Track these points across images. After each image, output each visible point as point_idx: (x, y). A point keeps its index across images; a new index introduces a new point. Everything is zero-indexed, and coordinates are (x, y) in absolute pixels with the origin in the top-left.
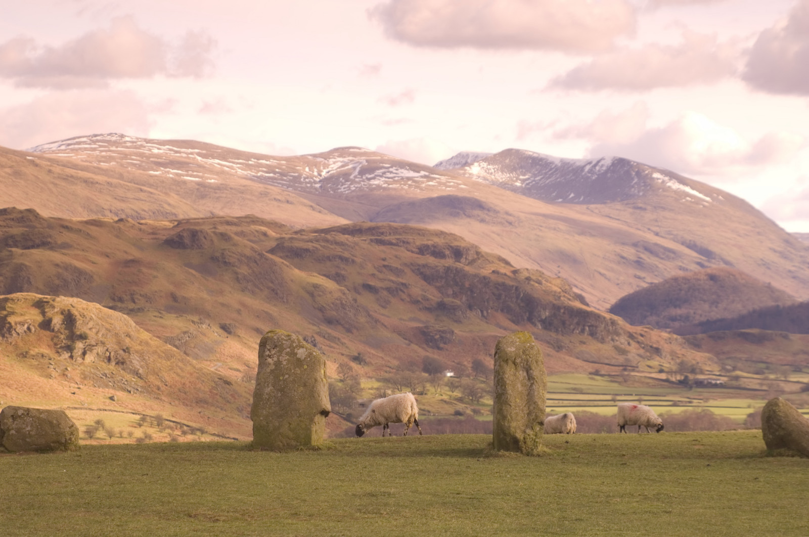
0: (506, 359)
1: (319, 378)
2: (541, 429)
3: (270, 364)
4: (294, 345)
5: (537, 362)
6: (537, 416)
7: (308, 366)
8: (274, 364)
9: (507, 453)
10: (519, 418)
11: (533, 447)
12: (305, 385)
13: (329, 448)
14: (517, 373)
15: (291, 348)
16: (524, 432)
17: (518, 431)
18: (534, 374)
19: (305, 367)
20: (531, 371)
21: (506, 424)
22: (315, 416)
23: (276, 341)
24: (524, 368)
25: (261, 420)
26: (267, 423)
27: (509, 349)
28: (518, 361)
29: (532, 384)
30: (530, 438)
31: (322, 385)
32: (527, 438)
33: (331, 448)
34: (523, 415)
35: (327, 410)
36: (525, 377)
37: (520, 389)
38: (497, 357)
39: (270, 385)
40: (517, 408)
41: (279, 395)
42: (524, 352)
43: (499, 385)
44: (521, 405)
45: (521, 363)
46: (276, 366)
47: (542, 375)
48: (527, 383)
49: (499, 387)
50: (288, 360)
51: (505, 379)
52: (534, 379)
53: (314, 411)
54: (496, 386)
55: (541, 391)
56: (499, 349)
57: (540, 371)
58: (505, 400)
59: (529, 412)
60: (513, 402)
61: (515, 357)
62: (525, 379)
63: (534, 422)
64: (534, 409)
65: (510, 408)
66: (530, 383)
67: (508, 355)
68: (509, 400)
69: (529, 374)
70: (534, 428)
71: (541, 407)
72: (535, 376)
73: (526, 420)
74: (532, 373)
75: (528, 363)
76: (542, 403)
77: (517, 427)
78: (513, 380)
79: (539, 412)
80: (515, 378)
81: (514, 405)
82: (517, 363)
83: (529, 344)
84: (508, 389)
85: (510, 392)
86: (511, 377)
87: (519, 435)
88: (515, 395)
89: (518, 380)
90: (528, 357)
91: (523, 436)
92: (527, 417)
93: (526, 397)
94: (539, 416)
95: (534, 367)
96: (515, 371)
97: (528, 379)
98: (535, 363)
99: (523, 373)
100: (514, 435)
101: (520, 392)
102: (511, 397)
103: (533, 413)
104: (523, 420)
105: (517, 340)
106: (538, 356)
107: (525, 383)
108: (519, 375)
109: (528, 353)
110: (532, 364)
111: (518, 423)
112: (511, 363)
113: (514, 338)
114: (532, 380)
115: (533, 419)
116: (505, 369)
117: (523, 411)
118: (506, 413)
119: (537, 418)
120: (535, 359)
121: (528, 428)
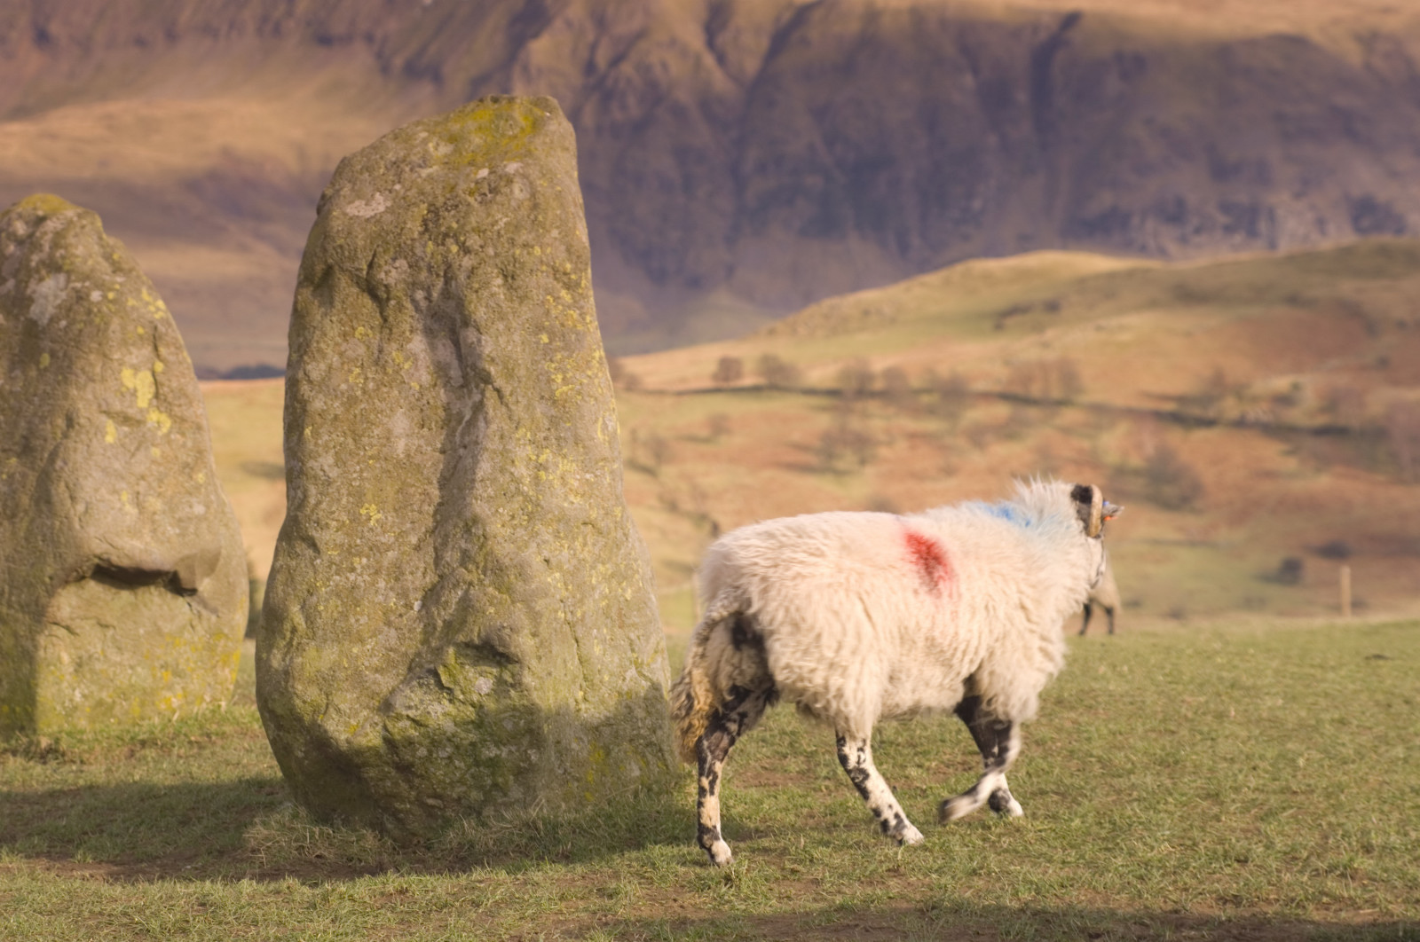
4: (38, 259)
14: (391, 348)
15: (23, 275)
16: (389, 704)
17: (346, 699)
20: (475, 335)
22: (51, 593)
24: (430, 314)
30: (436, 741)
32: (416, 743)
34: (392, 601)
36: (437, 367)
37: (400, 446)
44: (388, 538)
45: (414, 285)
52: (486, 379)
53: (49, 571)
55: (526, 451)
57: (540, 329)
58: (292, 514)
59: (437, 579)
60: (334, 523)
61: (374, 256)
62: (445, 386)
63: (449, 643)
64: (463, 564)
65: (312, 561)
66: (470, 403)
67: (329, 247)
68: (312, 511)
69: (463, 351)
70: (456, 682)
71: (503, 550)
72: (493, 360)
73: (410, 631)
74: (473, 343)
75: (453, 283)
76: (515, 527)
77: (341, 675)
78: (359, 393)
79: (487, 582)
80: (377, 377)
81: (342, 545)
82: (386, 286)
83: (484, 173)
84: (311, 446)
85: (326, 468)
86: (350, 371)
87: (347, 724)
88: (356, 484)
89: (396, 392)
90: (454, 249)
91: (379, 728)
92: (419, 611)
93: (435, 492)
94: (477, 605)
95: (487, 307)
96: (381, 339)
97: (461, 381)
98: (499, 281)
99: (432, 347)
100: (314, 722)
101: (398, 462)
102: (328, 494)
103: (456, 586)
104: (393, 632)
105: (436, 149)
106: (524, 236)
107: (447, 409)
108: (407, 359)
109: (455, 225)
110: (477, 292)
111: (355, 650)
112: (355, 290)
113: (425, 141)
114: (477, 387)
115: (448, 625)
116: (315, 328)
117: (397, 579)
118: (281, 594)
119: (464, 622)
120: (498, 261)
121: (415, 683)
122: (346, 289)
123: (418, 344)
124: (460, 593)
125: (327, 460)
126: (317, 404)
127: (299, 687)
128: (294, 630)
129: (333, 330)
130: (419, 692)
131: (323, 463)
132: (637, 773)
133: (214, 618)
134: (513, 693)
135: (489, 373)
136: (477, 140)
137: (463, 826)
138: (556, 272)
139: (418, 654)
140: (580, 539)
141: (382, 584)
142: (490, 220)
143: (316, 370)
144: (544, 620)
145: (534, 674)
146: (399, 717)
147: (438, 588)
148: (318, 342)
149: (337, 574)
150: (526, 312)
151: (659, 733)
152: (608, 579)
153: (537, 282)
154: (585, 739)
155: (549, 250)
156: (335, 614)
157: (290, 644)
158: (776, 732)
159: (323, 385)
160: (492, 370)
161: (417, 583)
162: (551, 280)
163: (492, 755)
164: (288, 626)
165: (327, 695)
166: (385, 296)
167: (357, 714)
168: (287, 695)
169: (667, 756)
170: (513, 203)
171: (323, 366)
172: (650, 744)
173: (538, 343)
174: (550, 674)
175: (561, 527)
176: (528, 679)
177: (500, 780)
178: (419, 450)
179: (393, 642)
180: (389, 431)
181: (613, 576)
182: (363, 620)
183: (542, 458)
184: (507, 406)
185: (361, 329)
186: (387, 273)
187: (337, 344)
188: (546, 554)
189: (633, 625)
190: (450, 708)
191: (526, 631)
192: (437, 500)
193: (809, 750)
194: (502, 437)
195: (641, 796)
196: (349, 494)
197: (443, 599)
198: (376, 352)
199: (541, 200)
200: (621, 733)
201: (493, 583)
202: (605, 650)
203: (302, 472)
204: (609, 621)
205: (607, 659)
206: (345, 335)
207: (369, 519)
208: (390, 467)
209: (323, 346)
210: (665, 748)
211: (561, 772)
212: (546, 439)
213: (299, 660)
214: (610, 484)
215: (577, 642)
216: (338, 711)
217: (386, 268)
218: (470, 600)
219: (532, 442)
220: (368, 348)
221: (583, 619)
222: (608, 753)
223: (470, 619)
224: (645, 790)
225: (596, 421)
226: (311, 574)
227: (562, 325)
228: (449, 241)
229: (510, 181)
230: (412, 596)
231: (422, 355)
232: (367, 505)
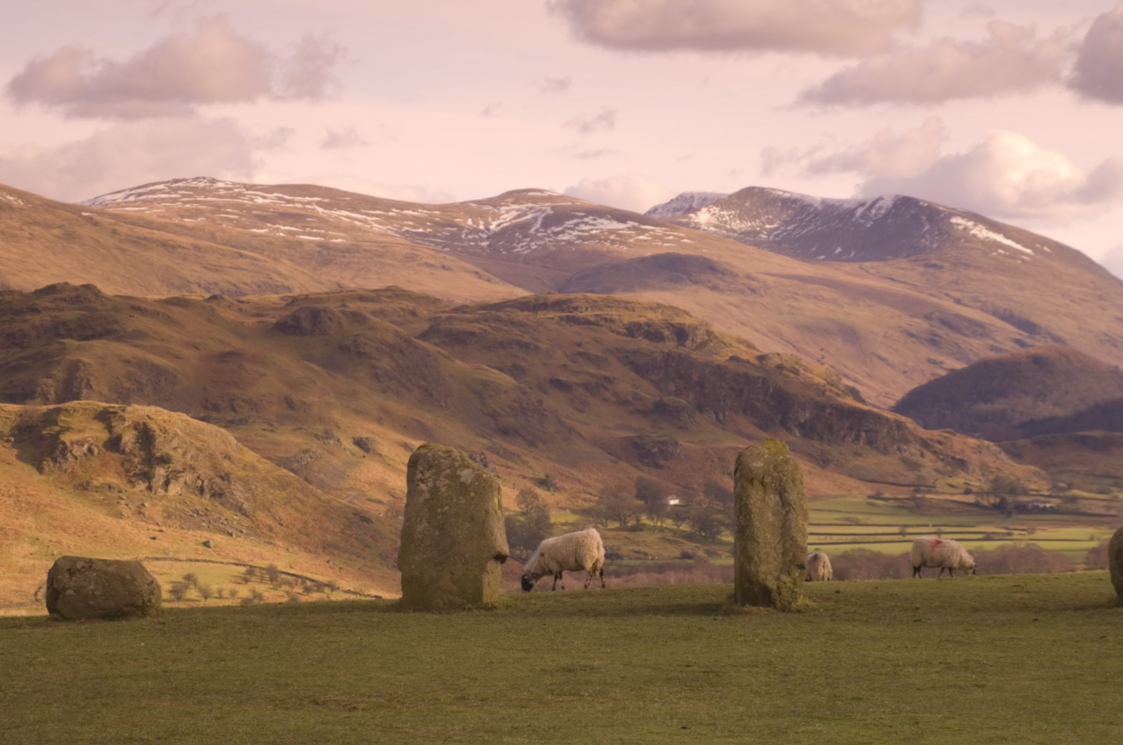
0: (750, 478)
1: (491, 510)
2: (801, 574)
3: (423, 491)
4: (457, 464)
5: (793, 482)
6: (795, 557)
7: (475, 493)
8: (429, 491)
9: (754, 609)
10: (770, 559)
11: (791, 600)
12: (472, 520)
13: (507, 607)
14: (766, 497)
15: (452, 469)
16: (778, 579)
17: (770, 578)
18: (791, 498)
19: (472, 494)
20: (786, 495)
21: (753, 569)
22: (486, 562)
23: (431, 459)
24: (776, 490)
25: (413, 569)
26: (421, 573)
27: (755, 464)
28: (768, 480)
29: (788, 512)
30: (786, 588)
31: (495, 519)
32: (782, 588)
33: (510, 607)
34: (775, 555)
35: (503, 554)
36: (777, 502)
37: (771, 520)
38: (738, 475)
39: (424, 521)
40: (768, 546)
41: (437, 533)
42: (775, 468)
43: (741, 514)
44: (772, 541)
46: (431, 494)
47: (801, 499)
48: (781, 511)
49: (741, 517)
50: (448, 485)
51: (750, 506)
52: (790, 505)
53: (486, 556)
54: (738, 517)
55: (800, 522)
56: (740, 465)
57: (799, 494)
125: (758, 523)
160: (792, 503)
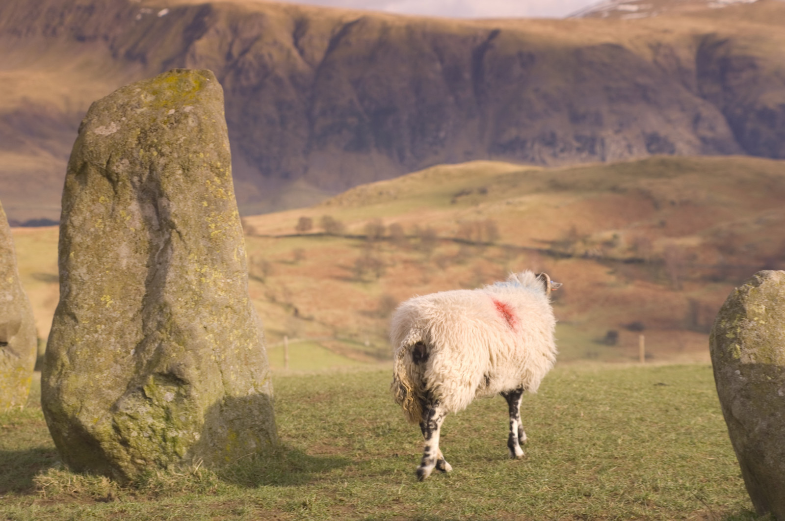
45: (133, 173)
58: (62, 300)
59: (143, 337)
60: (86, 306)
61: (110, 157)
62: (149, 230)
63: (150, 373)
64: (158, 329)
65: (74, 326)
66: (163, 239)
67: (85, 152)
68: (74, 299)
69: (160, 211)
70: (153, 395)
71: (181, 321)
72: (176, 216)
73: (128, 366)
74: (165, 206)
75: (154, 173)
76: (187, 309)
77: (89, 390)
78: (101, 233)
79: (171, 339)
80: (112, 224)
81: (91, 318)
82: (117, 174)
83: (172, 111)
84: (73, 263)
85: (82, 275)
86: (96, 221)
87: (92, 418)
88: (99, 284)
89: (121, 233)
90: (155, 153)
91: (110, 420)
92: (134, 355)
93: (143, 289)
94: (166, 352)
95: (173, 186)
96: (114, 204)
97: (158, 227)
98: (180, 172)
99: (142, 208)
100: (74, 417)
101: (123, 271)
102: (83, 290)
103: (154, 341)
104: (119, 367)
105: (145, 98)
106: (194, 147)
107: (150, 242)
108: (128, 215)
109: (156, 141)
110: (167, 177)
111: (97, 377)
112: (99, 176)
113: (139, 94)
114: (167, 230)
115: (150, 363)
116: (76, 196)
117: (121, 337)
118: (56, 345)
119: (158, 361)
120: (179, 161)
121: (130, 395)
122: (94, 175)
123: (134, 206)
124: (156, 345)
126: (78, 239)
127: (66, 397)
128: (63, 365)
129: (87, 198)
130: (133, 400)
131: (81, 272)
132: (254, 446)
133: (17, 359)
134: (185, 401)
135: (174, 223)
136: (168, 93)
137: (156, 475)
138: (212, 167)
139: (133, 379)
140: (224, 316)
141: (113, 340)
142: (175, 138)
143: (77, 220)
144: (203, 360)
145: (197, 390)
146: (121, 414)
147: (144, 342)
148: (78, 205)
149: (88, 334)
150: (195, 189)
151: (267, 423)
152: (239, 338)
153: (202, 173)
154: (226, 427)
155: (208, 155)
156: (86, 357)
157: (60, 373)
158: (331, 424)
159: (81, 228)
161: (133, 339)
162: (209, 171)
163: (174, 435)
164: (59, 363)
165: (81, 401)
166: (116, 179)
167: (98, 412)
168: (58, 401)
169: (271, 436)
170: (188, 129)
171: (81, 218)
172: (262, 430)
173: (201, 206)
174: (206, 390)
175: (214, 309)
176: (194, 393)
177: (178, 449)
178: (134, 265)
179: (119, 372)
180: (118, 255)
181: (242, 336)
182: (102, 360)
183: (203, 270)
184: (184, 241)
185: (102, 198)
186: (117, 166)
187: (89, 206)
188: (205, 324)
189: (253, 363)
190: (150, 409)
191: (193, 367)
192: (144, 293)
193: (349, 434)
194: (181, 258)
195: (256, 458)
196: (95, 290)
197: (147, 348)
198: (111, 210)
199: (204, 127)
200: (246, 423)
201: (175, 340)
202: (237, 378)
203: (68, 277)
204: (239, 361)
205: (238, 382)
206: (93, 201)
207: (106, 303)
208: (118, 275)
209: (81, 207)
210: (270, 432)
211: (212, 445)
212: (205, 259)
213: (66, 382)
214: (241, 285)
215: (222, 372)
216: (87, 410)
217: (117, 164)
218: (162, 349)
219: (198, 261)
220: (106, 208)
221: (225, 360)
222: (238, 434)
223: (162, 360)
224: (259, 455)
225: (233, 250)
226: (73, 334)
227: (215, 197)
228: (152, 149)
229: (186, 116)
230: (130, 347)
231: (137, 213)
232: (105, 296)
